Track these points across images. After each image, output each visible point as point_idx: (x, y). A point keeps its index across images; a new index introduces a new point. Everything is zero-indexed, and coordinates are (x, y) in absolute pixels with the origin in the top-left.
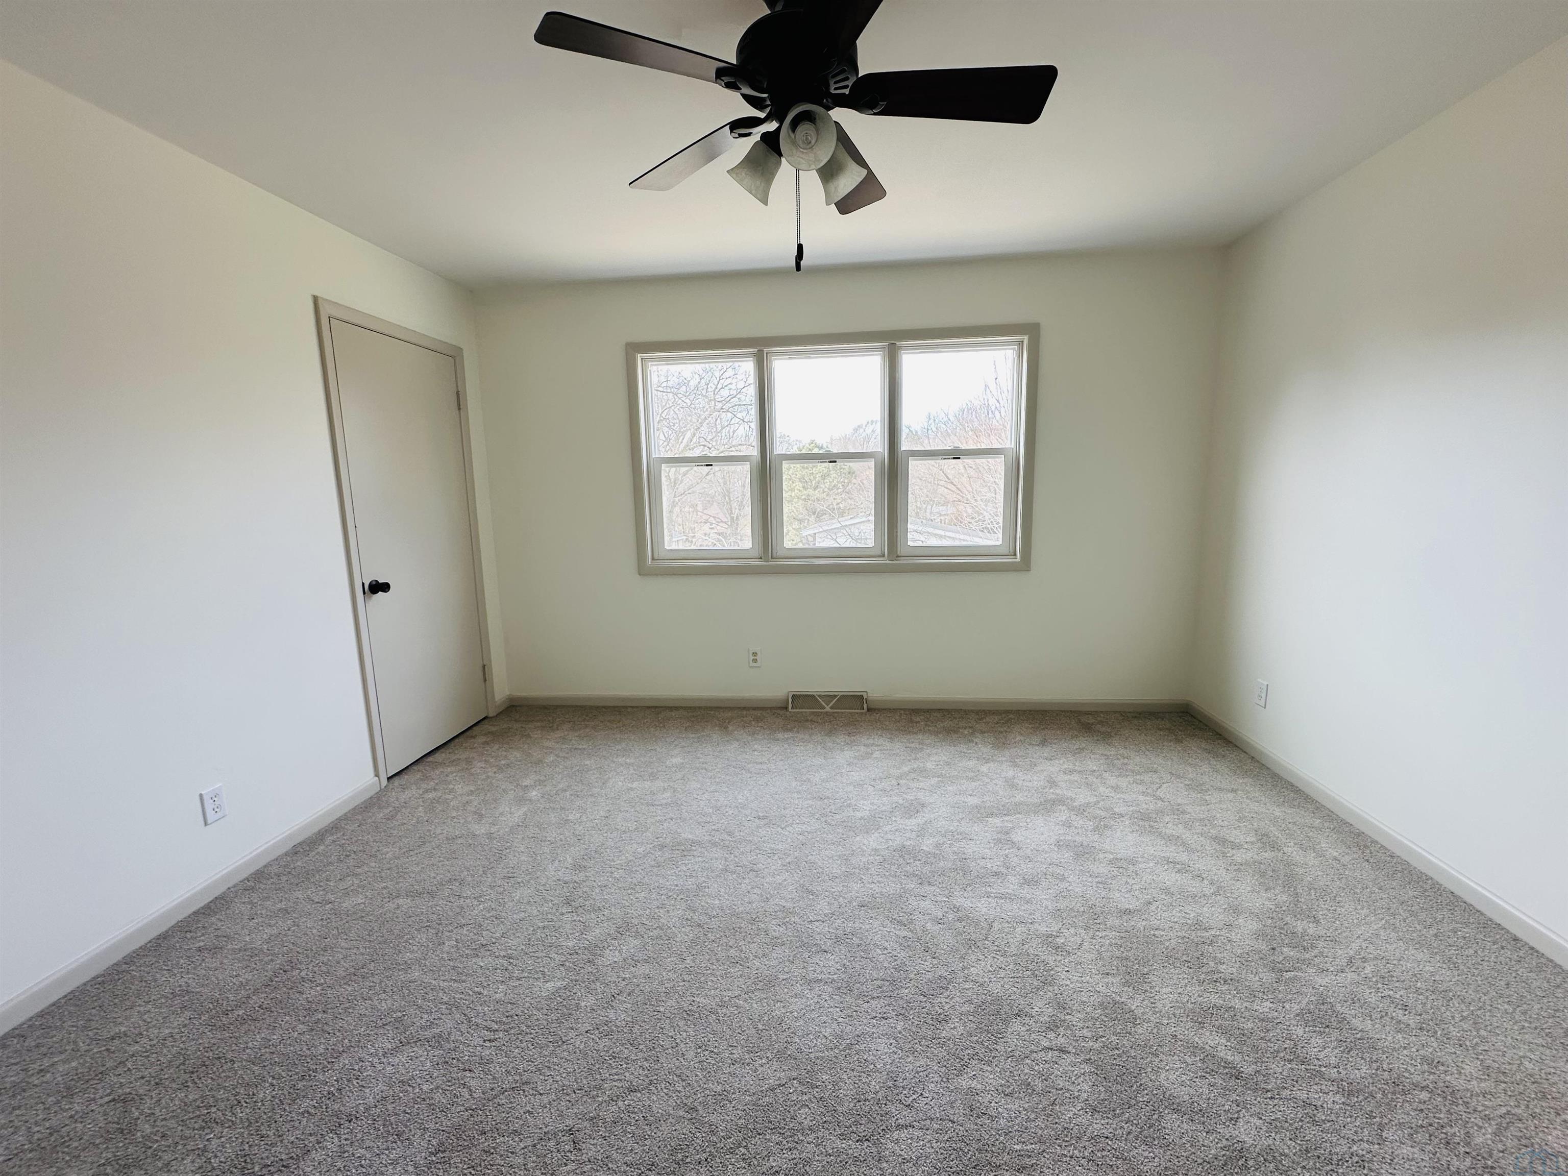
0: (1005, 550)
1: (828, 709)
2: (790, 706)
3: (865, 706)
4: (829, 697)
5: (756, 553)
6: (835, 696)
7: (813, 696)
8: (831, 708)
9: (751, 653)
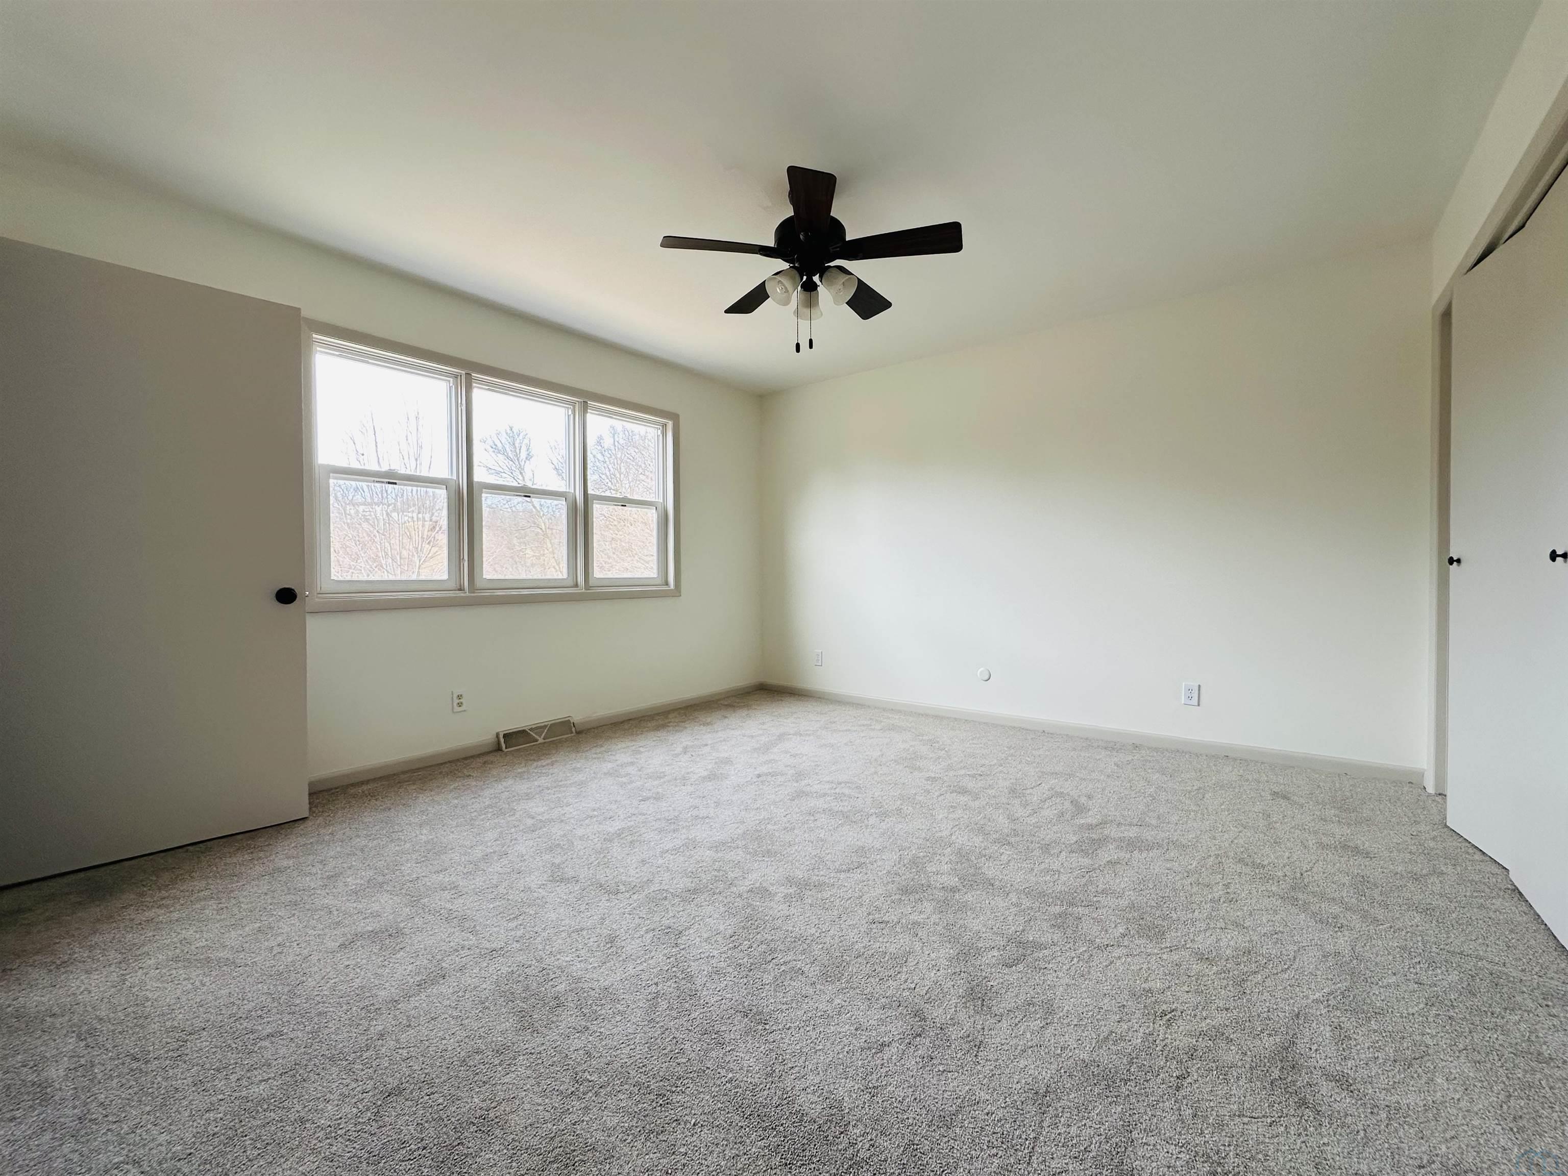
0: (659, 582)
1: (541, 740)
2: (504, 746)
3: (573, 729)
4: (539, 729)
5: (452, 585)
6: (546, 726)
7: (524, 731)
8: (544, 739)
9: (455, 696)
